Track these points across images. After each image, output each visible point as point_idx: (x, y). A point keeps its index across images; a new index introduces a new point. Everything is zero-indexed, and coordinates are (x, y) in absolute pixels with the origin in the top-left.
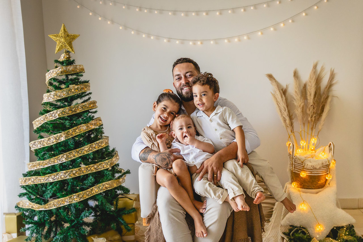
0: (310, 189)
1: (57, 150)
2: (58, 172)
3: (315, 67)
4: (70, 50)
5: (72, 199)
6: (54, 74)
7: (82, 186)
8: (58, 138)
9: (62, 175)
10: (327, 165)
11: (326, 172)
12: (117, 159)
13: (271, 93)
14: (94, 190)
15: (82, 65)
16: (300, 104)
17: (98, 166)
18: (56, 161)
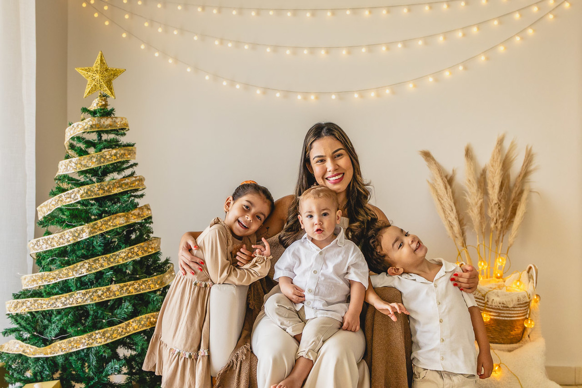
0: (497, 343)
1: (74, 255)
2: (73, 293)
3: (501, 142)
4: (108, 93)
5: (93, 339)
6: (78, 129)
7: (112, 317)
8: (77, 235)
9: (78, 298)
10: (526, 303)
11: (523, 316)
12: (172, 276)
13: (429, 182)
14: (131, 325)
15: (126, 119)
16: (476, 200)
17: (140, 285)
18: (71, 272)
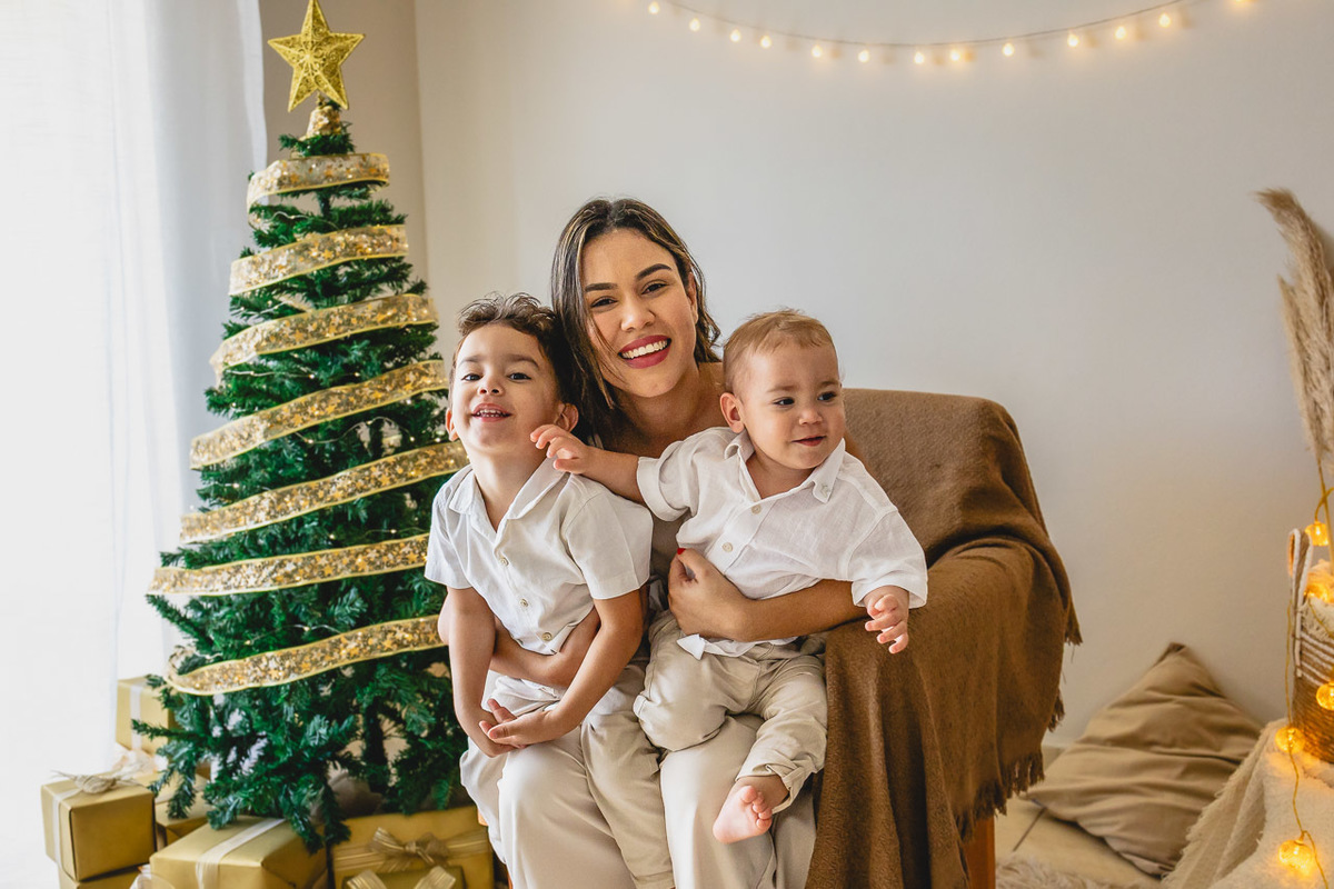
4: (334, 95)
5: (262, 670)
6: (260, 189)
7: (322, 623)
8: (245, 435)
13: (1282, 282)
14: (346, 645)
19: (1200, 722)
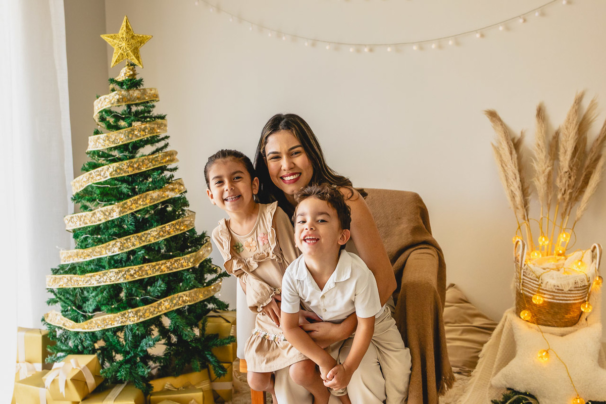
0: (549, 326)
1: (106, 233)
2: (106, 271)
3: (579, 101)
5: (126, 318)
6: (106, 103)
7: (145, 295)
8: (107, 214)
9: (111, 277)
10: (585, 286)
11: (581, 299)
12: (208, 251)
13: (493, 145)
14: (164, 304)
15: (155, 89)
16: (544, 168)
17: (172, 264)
18: (104, 251)
19: (465, 313)
